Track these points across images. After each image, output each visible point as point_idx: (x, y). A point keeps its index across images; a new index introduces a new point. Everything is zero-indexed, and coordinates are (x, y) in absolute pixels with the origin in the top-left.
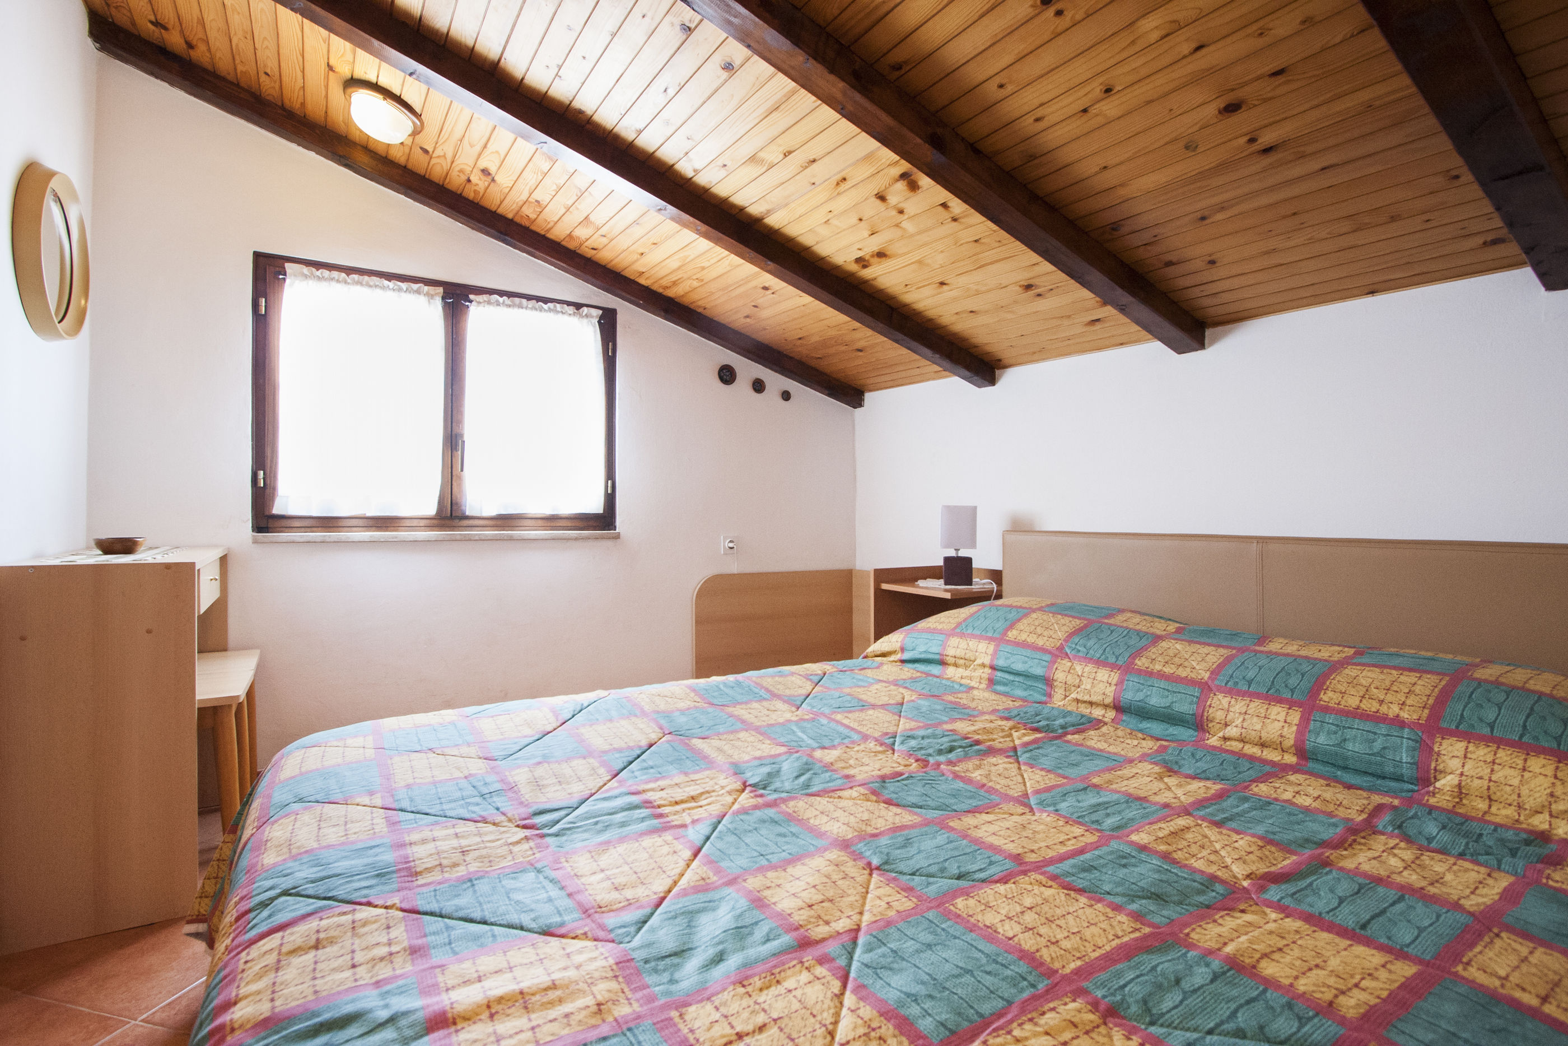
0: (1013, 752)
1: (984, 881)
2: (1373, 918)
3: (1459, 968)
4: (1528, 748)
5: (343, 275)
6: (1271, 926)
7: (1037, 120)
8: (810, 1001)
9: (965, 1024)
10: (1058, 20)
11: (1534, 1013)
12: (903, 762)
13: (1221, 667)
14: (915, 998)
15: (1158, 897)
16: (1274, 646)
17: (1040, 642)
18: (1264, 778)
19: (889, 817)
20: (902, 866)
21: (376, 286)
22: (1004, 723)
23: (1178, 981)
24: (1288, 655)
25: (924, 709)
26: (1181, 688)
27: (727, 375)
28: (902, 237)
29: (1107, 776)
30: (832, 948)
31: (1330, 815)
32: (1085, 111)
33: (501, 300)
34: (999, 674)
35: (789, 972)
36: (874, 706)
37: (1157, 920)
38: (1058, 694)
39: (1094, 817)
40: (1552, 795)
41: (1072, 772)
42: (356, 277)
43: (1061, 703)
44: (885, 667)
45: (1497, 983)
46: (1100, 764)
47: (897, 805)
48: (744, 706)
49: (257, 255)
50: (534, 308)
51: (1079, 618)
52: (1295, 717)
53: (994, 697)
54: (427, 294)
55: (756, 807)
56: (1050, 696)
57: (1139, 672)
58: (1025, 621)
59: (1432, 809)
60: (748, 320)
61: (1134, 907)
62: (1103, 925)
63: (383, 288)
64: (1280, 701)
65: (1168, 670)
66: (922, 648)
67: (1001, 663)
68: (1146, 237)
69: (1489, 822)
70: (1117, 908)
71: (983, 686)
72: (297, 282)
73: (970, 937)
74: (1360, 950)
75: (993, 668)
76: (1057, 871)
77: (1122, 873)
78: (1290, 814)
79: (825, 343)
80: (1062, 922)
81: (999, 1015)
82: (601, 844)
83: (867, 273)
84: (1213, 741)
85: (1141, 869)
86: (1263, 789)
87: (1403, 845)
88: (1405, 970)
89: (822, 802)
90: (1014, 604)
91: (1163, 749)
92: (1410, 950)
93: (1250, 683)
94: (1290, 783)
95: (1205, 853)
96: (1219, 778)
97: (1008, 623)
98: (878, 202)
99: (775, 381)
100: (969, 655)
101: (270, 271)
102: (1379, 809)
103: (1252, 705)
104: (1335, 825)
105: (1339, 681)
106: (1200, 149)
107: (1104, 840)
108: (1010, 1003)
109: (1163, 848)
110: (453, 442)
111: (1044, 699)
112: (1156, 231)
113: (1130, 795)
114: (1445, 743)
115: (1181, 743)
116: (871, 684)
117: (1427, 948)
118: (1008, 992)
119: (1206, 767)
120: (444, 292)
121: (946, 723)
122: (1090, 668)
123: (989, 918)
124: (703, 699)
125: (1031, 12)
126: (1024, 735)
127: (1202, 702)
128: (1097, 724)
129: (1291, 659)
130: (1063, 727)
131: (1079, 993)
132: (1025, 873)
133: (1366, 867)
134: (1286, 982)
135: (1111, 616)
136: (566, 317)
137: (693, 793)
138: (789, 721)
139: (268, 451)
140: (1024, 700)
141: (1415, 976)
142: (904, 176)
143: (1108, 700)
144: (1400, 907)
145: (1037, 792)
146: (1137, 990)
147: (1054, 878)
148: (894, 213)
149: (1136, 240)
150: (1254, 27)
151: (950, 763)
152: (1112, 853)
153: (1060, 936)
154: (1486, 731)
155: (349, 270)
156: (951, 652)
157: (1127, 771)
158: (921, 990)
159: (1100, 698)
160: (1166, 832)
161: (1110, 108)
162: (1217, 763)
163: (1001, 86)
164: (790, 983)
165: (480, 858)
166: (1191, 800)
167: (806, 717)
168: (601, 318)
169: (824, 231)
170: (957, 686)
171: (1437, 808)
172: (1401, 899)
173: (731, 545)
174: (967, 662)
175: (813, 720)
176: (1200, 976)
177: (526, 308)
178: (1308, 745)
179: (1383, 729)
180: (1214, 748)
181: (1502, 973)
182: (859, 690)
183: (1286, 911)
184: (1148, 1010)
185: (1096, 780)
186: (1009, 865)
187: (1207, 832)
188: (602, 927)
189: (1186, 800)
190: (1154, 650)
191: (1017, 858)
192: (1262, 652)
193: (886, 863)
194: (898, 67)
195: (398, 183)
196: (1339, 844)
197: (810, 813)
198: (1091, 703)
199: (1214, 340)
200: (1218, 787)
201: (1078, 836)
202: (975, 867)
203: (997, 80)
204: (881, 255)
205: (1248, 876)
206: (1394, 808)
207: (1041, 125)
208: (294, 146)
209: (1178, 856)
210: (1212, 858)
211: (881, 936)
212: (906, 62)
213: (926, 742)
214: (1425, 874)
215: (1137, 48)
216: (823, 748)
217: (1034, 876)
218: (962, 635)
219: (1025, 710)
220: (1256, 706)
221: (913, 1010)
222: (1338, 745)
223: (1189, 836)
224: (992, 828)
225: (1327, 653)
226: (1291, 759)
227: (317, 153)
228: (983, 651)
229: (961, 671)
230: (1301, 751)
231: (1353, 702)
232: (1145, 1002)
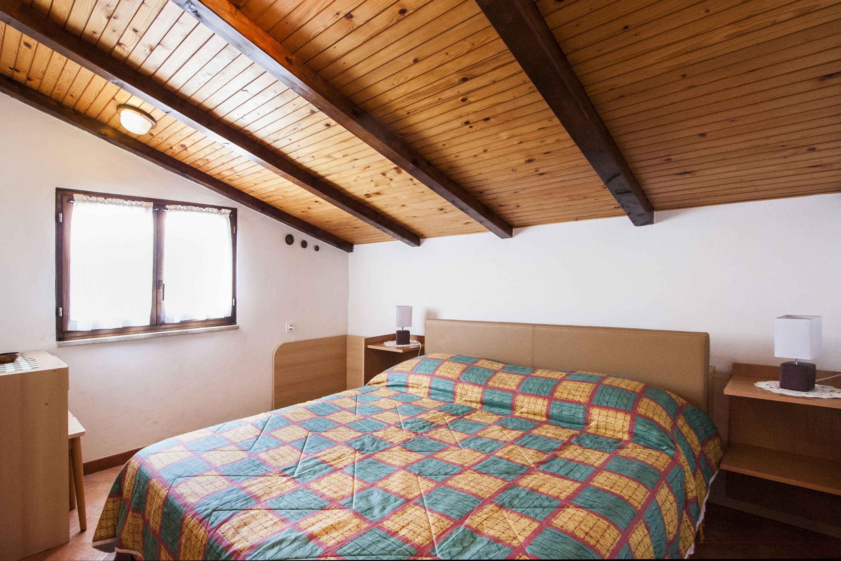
0: (446, 426)
1: (454, 474)
2: (569, 472)
3: (591, 483)
4: (617, 410)
5: (103, 199)
6: (541, 478)
7: (456, 157)
8: (419, 515)
9: (464, 515)
10: (470, 129)
11: (608, 491)
12: (409, 434)
13: (520, 384)
14: (448, 510)
15: (508, 473)
16: (539, 373)
17: (450, 376)
18: (535, 428)
19: (413, 457)
20: (425, 473)
21: (120, 204)
22: (440, 413)
23: (518, 496)
24: (543, 377)
25: (407, 410)
26: (506, 393)
27: (289, 240)
28: (390, 188)
29: (483, 432)
30: (417, 500)
31: (557, 439)
32: (476, 156)
33: (182, 207)
34: (432, 390)
35: (408, 509)
36: (386, 410)
37: (509, 480)
38: (458, 399)
39: (482, 448)
40: (623, 426)
41: (470, 432)
42: (110, 199)
43: (459, 402)
44: (381, 390)
45: (600, 485)
46: (480, 428)
47: (414, 452)
48: (332, 415)
49: (58, 190)
50: (198, 211)
51: (464, 364)
52: (546, 403)
53: (432, 401)
54: (145, 207)
55: (364, 458)
56: (454, 399)
57: (490, 388)
58: (442, 366)
59: (589, 433)
60: (303, 213)
61: (502, 477)
62: (494, 483)
63: (124, 204)
64: (541, 397)
65: (501, 386)
66: (397, 380)
67: (433, 386)
68: (494, 196)
69: (605, 437)
70: (496, 478)
71: (425, 396)
72: (79, 204)
73: (456, 492)
74: (565, 481)
75: (430, 388)
76: (476, 469)
77: (496, 467)
78: (545, 441)
79: (339, 224)
80: (482, 484)
81: (472, 511)
82: (317, 478)
83: (369, 200)
84: (517, 414)
85: (502, 465)
86: (536, 432)
87: (579, 448)
88: (577, 485)
89: (386, 453)
90: (436, 358)
91: (501, 419)
92: (579, 480)
93: (530, 390)
94: (544, 428)
95: (519, 457)
96: (521, 429)
97: (435, 367)
98: (382, 176)
99: (312, 241)
100: (419, 383)
101: (65, 199)
102: (573, 436)
103: (531, 399)
104: (558, 443)
105: (560, 388)
106: (517, 171)
107: (488, 457)
108: (474, 508)
109: (507, 457)
110: (158, 284)
111: (452, 400)
112: (497, 195)
113: (492, 439)
114: (593, 410)
115: (506, 415)
116: (380, 399)
117: (583, 479)
118: (472, 505)
119: (516, 425)
120: (154, 205)
121: (418, 415)
122: (471, 387)
123: (460, 486)
124: (314, 413)
125: (461, 125)
126: (449, 418)
127: (513, 399)
128: (474, 410)
129: (544, 379)
130: (462, 413)
131: (491, 503)
132: (466, 470)
133: (568, 457)
134: (546, 492)
135: (476, 362)
136: (213, 215)
137: (338, 456)
138: (356, 421)
139: (64, 296)
140: (444, 401)
141: (580, 487)
142: (395, 168)
143: (478, 400)
144: (577, 467)
145: (460, 441)
146: (507, 500)
147: (475, 471)
148: (388, 180)
149: (490, 197)
150: (541, 139)
151: (425, 433)
152: (491, 460)
153: (482, 488)
154: (605, 404)
155: (106, 196)
156: (410, 381)
157: (490, 430)
158: (449, 508)
159: (475, 399)
160: (507, 451)
161: (486, 156)
162: (520, 423)
163: (444, 145)
164: (410, 512)
165: (277, 489)
166: (513, 439)
167: (361, 418)
168: (231, 214)
169: (353, 183)
170: (415, 397)
171: (590, 433)
172: (578, 465)
173: (291, 328)
174: (418, 386)
175: (364, 419)
176: (523, 494)
177: (195, 211)
178: (550, 414)
179: (574, 406)
180: (518, 417)
181: (602, 482)
182: (376, 402)
183: (545, 473)
184: (511, 504)
185: (479, 434)
186: (460, 468)
187: (519, 450)
188: (341, 505)
189: (511, 439)
190: (495, 377)
191: (462, 466)
192: (534, 376)
193: (420, 472)
194: (403, 134)
195: (132, 148)
196: (560, 449)
197: (384, 459)
198: (471, 401)
199: (517, 233)
200: (521, 432)
201: (479, 456)
202: (449, 470)
203: (443, 143)
204: (378, 194)
205: (534, 463)
206: (577, 435)
207: (458, 158)
208: (76, 128)
209: (512, 459)
210: (522, 458)
211: (430, 495)
212: (406, 134)
213: (414, 424)
214: (585, 456)
215: (498, 140)
216: (375, 431)
217: (469, 471)
218: (415, 374)
219: (446, 406)
220: (533, 399)
221: (448, 513)
222: (560, 413)
223: (514, 452)
224: (450, 456)
225: (557, 375)
226: (544, 419)
227: (89, 132)
228: (425, 381)
229: (415, 390)
230: (548, 416)
231: (565, 396)
232: (510, 502)
